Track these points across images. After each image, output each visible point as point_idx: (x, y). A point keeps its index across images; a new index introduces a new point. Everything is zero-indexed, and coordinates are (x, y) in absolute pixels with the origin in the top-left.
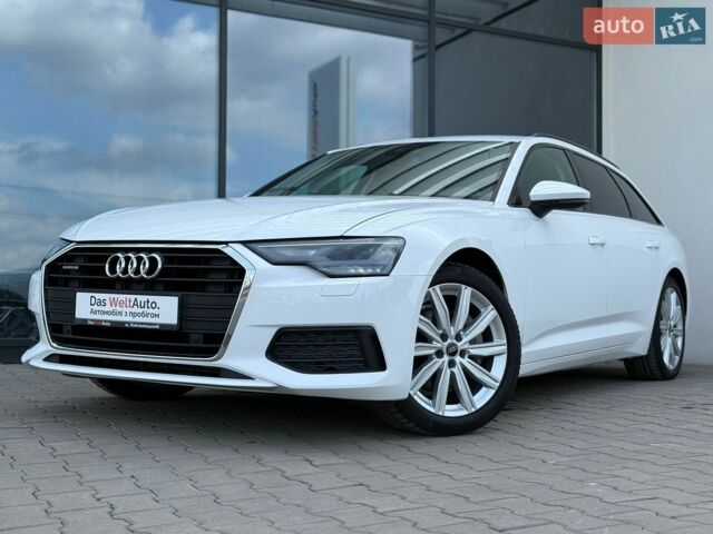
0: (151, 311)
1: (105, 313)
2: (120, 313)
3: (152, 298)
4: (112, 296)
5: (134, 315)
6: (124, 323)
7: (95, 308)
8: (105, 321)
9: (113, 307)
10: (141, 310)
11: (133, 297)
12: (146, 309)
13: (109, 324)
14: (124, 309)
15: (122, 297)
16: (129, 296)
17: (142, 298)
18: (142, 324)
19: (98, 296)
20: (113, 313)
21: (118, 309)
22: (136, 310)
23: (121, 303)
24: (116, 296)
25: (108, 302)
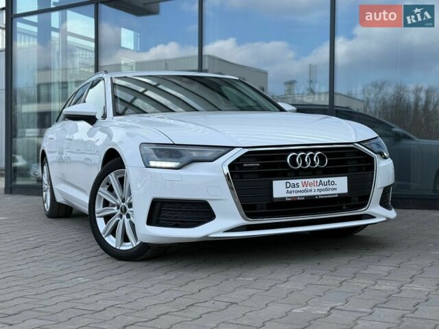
0: (331, 187)
1: (298, 192)
2: (311, 191)
3: (331, 179)
4: (303, 180)
5: (320, 190)
6: (314, 196)
7: (290, 189)
8: (300, 197)
9: (305, 187)
10: (325, 187)
11: (318, 180)
12: (328, 186)
13: (303, 198)
14: (313, 188)
15: (311, 180)
16: (315, 180)
17: (325, 180)
18: (327, 195)
19: (292, 181)
20: (305, 191)
21: (309, 188)
22: (321, 187)
23: (310, 184)
24: (306, 180)
25: (300, 185)
